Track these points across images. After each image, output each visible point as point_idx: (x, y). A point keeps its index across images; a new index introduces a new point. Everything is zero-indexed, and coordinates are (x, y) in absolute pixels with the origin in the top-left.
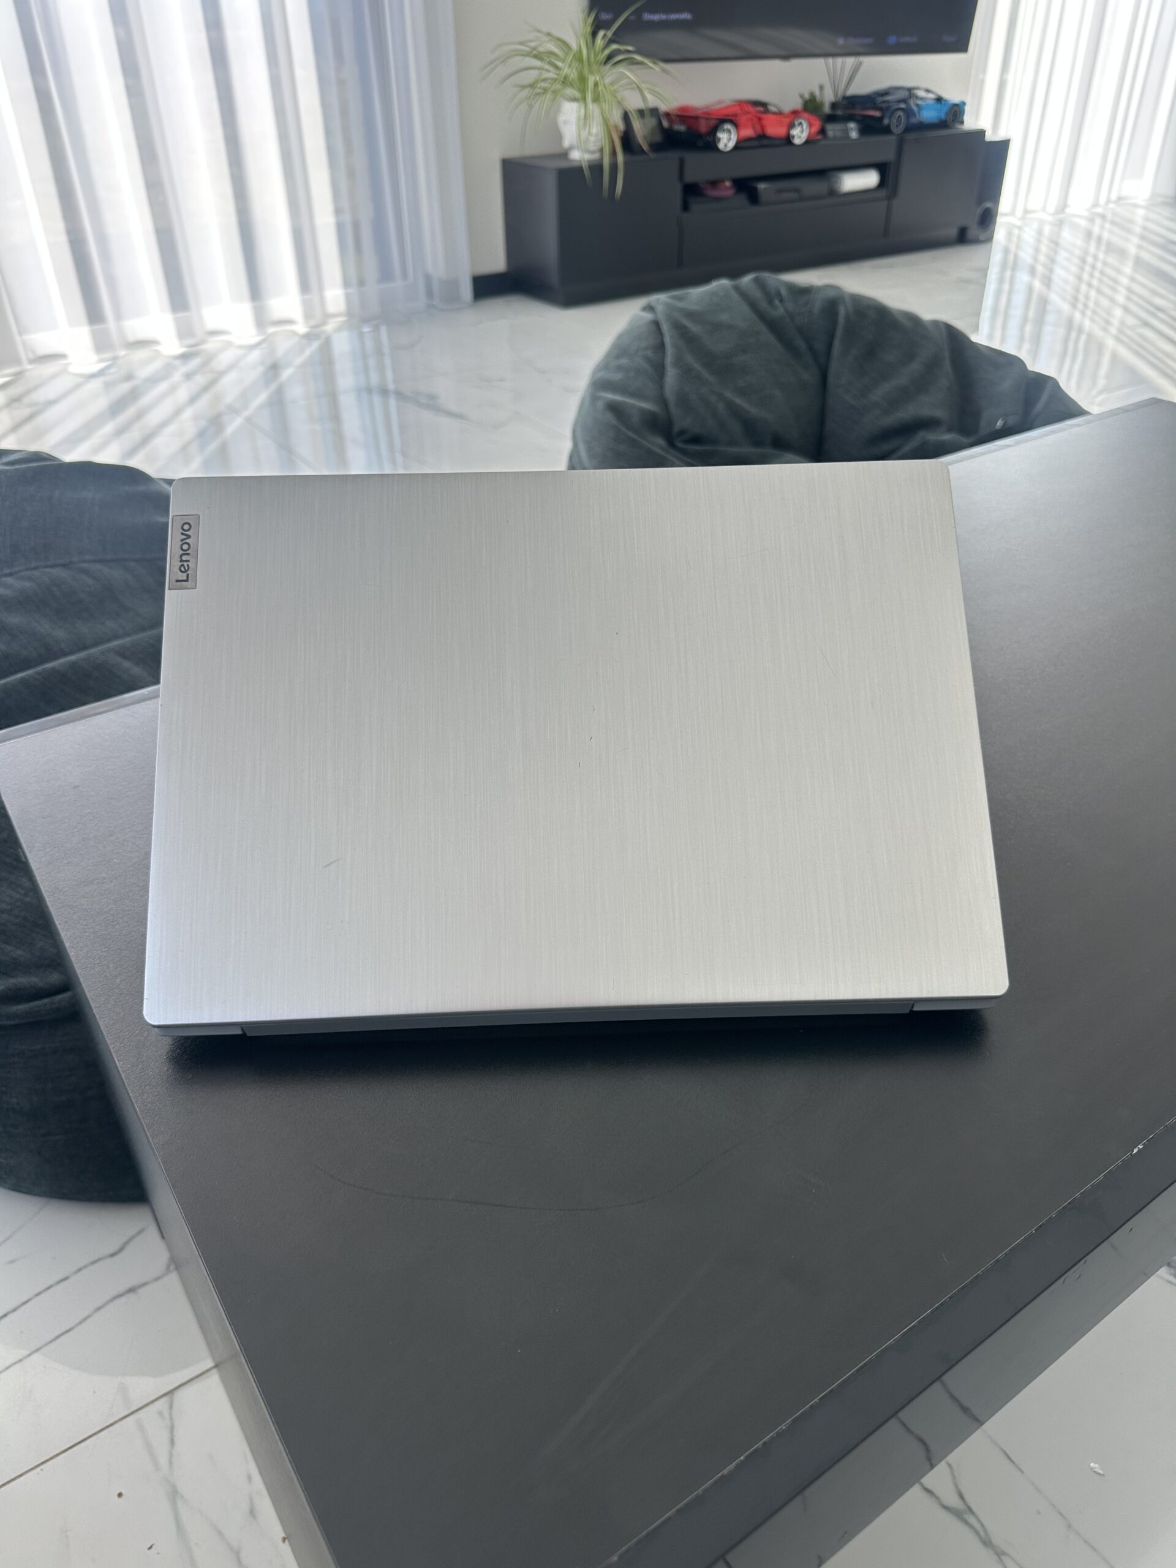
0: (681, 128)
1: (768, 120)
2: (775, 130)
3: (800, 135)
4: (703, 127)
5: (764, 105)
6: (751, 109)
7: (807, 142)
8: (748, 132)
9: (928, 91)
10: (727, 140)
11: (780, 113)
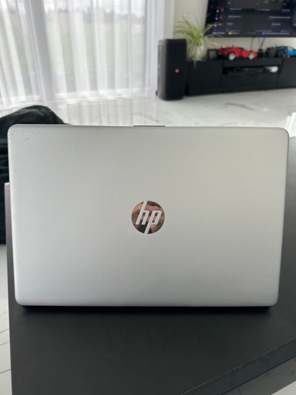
0: (220, 54)
1: (243, 53)
2: (244, 55)
3: (252, 57)
4: (226, 53)
5: (242, 49)
6: (239, 50)
7: (254, 59)
8: (238, 55)
9: (291, 48)
10: (232, 57)
11: (246, 51)
